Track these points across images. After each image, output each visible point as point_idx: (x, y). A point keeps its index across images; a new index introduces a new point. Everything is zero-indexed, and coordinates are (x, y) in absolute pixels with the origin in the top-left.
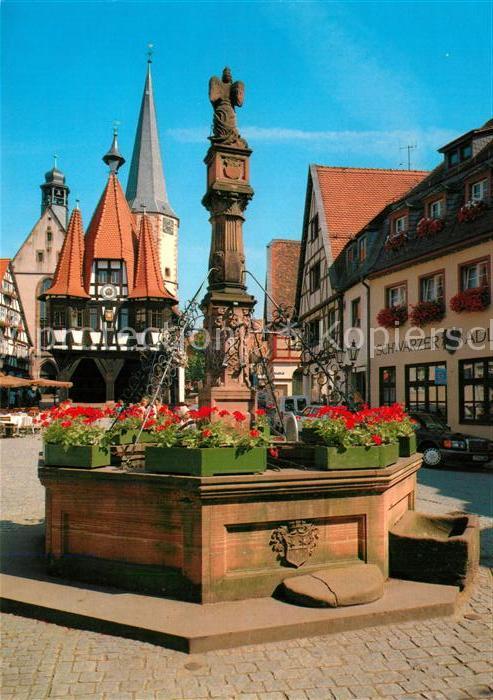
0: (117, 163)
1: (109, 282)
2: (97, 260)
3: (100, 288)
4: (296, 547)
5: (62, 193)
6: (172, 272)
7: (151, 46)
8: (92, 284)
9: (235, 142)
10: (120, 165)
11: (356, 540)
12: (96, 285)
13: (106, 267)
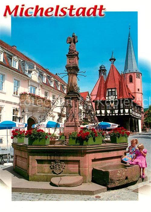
0: (113, 60)
1: (112, 95)
2: (108, 89)
3: (109, 97)
4: (57, 168)
5: (104, 71)
6: (140, 90)
7: (130, 24)
8: (107, 96)
9: (74, 53)
10: (114, 61)
11: (78, 168)
12: (108, 96)
13: (111, 91)
